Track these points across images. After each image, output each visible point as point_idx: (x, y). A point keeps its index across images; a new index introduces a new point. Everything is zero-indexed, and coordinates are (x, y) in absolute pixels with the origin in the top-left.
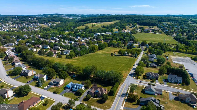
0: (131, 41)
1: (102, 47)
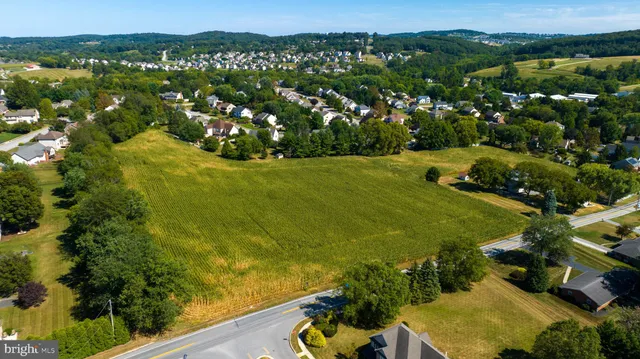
1: (432, 137)
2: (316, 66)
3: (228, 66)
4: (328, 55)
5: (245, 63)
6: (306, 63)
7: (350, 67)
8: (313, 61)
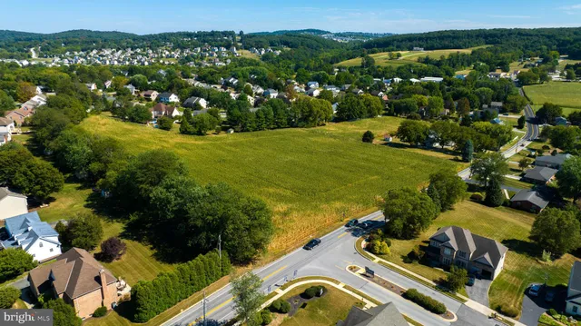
0: (493, 103)
1: (349, 110)
2: (196, 61)
3: (108, 63)
4: (205, 51)
5: (124, 59)
6: (186, 58)
7: (229, 61)
8: (192, 56)
